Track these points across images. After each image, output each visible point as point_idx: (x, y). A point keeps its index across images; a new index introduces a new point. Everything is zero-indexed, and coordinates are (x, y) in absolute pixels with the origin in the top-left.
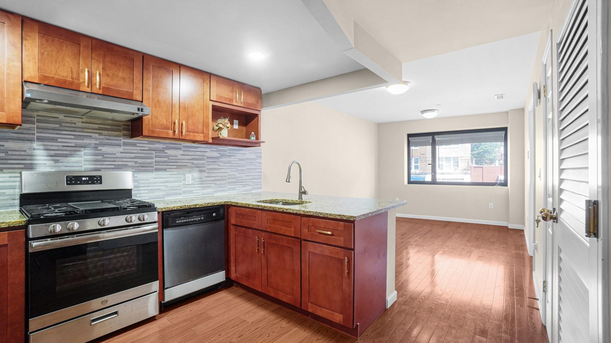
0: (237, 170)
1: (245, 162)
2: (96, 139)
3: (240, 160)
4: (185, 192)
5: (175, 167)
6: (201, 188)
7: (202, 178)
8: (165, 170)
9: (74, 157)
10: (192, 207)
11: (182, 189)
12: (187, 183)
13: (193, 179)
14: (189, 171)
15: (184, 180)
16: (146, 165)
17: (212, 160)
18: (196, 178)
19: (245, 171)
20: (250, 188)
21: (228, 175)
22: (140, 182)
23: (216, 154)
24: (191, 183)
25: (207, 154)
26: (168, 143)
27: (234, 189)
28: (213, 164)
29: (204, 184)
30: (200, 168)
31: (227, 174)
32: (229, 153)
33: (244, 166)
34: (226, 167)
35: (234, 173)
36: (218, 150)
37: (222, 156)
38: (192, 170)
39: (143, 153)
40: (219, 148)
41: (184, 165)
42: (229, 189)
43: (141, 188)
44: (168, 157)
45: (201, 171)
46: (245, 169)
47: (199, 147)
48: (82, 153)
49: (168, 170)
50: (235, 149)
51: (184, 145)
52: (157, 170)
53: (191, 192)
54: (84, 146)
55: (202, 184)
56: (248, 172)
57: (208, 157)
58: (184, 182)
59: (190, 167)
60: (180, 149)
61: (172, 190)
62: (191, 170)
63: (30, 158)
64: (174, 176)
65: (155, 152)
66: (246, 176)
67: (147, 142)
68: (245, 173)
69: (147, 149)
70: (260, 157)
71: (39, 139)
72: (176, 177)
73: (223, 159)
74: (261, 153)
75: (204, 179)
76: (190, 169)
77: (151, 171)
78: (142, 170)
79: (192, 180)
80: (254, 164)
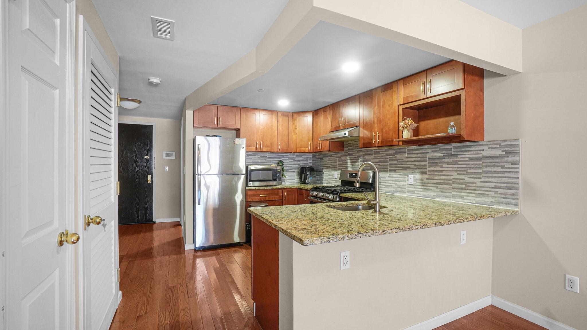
0: (467, 173)
1: (481, 162)
3: (471, 159)
4: (408, 191)
5: (402, 168)
6: (422, 190)
7: (423, 180)
8: (395, 171)
9: (357, 163)
11: (406, 188)
12: (409, 183)
13: (415, 180)
14: (412, 172)
15: (408, 180)
16: (384, 167)
17: (434, 161)
18: (418, 180)
19: (481, 175)
20: (489, 200)
21: (453, 179)
22: (381, 179)
23: (439, 155)
24: (413, 184)
25: (428, 155)
26: (397, 149)
27: (462, 197)
28: (434, 166)
29: (425, 186)
30: (422, 170)
31: (452, 178)
32: (455, 151)
33: (481, 168)
34: (451, 169)
35: (461, 177)
36: (440, 150)
37: (445, 156)
38: (414, 171)
39: (382, 159)
40: (441, 148)
41: (408, 167)
42: (454, 196)
43: (382, 184)
44: (397, 160)
45: (422, 173)
46: (481, 171)
47: (421, 149)
48: (359, 160)
49: (397, 171)
50: (464, 146)
51: (408, 148)
52: (391, 171)
53: (413, 192)
54: (360, 157)
55: (423, 186)
56: (485, 177)
57: (429, 159)
58: (407, 182)
59: (413, 169)
60: (405, 153)
61: (399, 188)
62: (413, 171)
63: (346, 164)
64: (401, 176)
65: (389, 157)
66: (481, 182)
67: (385, 150)
68: (481, 178)
69: (385, 155)
70: (516, 153)
71: (350, 155)
72: (402, 177)
73: (446, 160)
74: (518, 145)
75: (425, 181)
76: (413, 170)
77: (387, 172)
78: (382, 170)
79: (414, 181)
80: (499, 165)
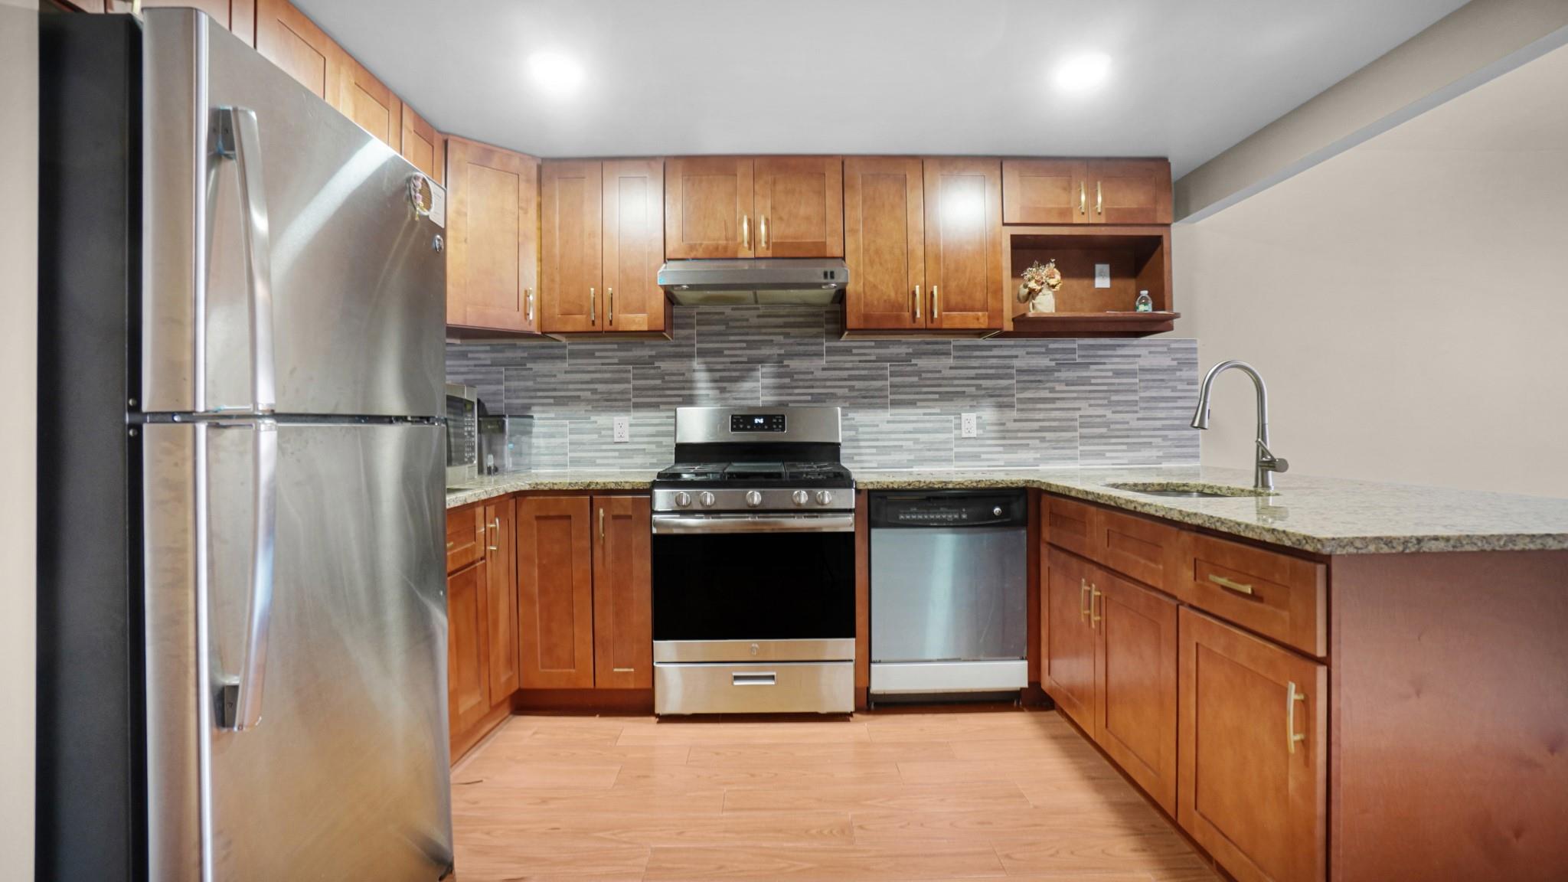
0: (1111, 403)
1: (1137, 380)
2: (781, 345)
3: (1118, 373)
4: (959, 457)
5: (937, 396)
6: (1001, 449)
7: (1004, 424)
8: (912, 403)
9: (746, 381)
10: (936, 486)
11: (952, 449)
12: (964, 435)
13: (979, 426)
14: (971, 406)
15: (959, 427)
16: (871, 393)
17: (1032, 378)
18: (989, 424)
19: (1136, 405)
20: (1154, 453)
21: (1081, 416)
22: (861, 429)
23: (1045, 362)
24: (975, 436)
25: (1017, 363)
26: (919, 343)
27: (1101, 455)
28: (1033, 389)
29: (1010, 438)
30: (1000, 399)
31: (1077, 414)
32: (1083, 356)
33: (1135, 391)
34: (1075, 395)
35: (1100, 411)
36: (1049, 351)
37: (1061, 366)
38: (977, 403)
39: (864, 369)
40: (1052, 346)
41: (958, 392)
42: (1085, 455)
43: (862, 444)
44: (918, 373)
45: (1001, 406)
46: (1137, 398)
47: (995, 346)
48: (759, 374)
49: (919, 404)
50: (1101, 345)
51: (958, 343)
52: (895, 404)
53: (976, 457)
54: (762, 361)
55: (1004, 438)
56: (1145, 408)
57: (1020, 371)
58: (957, 432)
59: (973, 397)
60: (947, 354)
61: (929, 450)
62: (975, 403)
63: (688, 385)
64: (933, 418)
65: (890, 365)
66: (1138, 419)
67: (873, 344)
68: (1136, 412)
69: (873, 358)
70: (1194, 363)
71: (702, 353)
72: (939, 421)
73: (1064, 374)
74: (1194, 350)
75: (1011, 425)
76: (973, 400)
77: (884, 407)
78: (864, 404)
79: (977, 428)
80: (1168, 385)
